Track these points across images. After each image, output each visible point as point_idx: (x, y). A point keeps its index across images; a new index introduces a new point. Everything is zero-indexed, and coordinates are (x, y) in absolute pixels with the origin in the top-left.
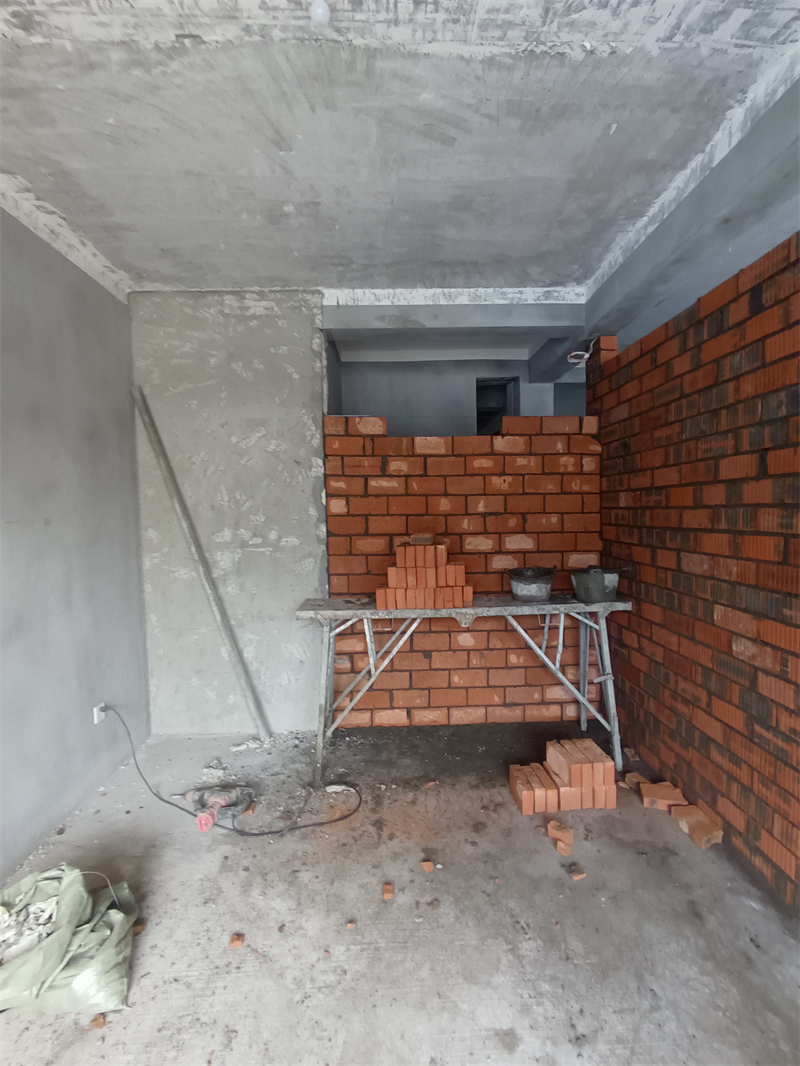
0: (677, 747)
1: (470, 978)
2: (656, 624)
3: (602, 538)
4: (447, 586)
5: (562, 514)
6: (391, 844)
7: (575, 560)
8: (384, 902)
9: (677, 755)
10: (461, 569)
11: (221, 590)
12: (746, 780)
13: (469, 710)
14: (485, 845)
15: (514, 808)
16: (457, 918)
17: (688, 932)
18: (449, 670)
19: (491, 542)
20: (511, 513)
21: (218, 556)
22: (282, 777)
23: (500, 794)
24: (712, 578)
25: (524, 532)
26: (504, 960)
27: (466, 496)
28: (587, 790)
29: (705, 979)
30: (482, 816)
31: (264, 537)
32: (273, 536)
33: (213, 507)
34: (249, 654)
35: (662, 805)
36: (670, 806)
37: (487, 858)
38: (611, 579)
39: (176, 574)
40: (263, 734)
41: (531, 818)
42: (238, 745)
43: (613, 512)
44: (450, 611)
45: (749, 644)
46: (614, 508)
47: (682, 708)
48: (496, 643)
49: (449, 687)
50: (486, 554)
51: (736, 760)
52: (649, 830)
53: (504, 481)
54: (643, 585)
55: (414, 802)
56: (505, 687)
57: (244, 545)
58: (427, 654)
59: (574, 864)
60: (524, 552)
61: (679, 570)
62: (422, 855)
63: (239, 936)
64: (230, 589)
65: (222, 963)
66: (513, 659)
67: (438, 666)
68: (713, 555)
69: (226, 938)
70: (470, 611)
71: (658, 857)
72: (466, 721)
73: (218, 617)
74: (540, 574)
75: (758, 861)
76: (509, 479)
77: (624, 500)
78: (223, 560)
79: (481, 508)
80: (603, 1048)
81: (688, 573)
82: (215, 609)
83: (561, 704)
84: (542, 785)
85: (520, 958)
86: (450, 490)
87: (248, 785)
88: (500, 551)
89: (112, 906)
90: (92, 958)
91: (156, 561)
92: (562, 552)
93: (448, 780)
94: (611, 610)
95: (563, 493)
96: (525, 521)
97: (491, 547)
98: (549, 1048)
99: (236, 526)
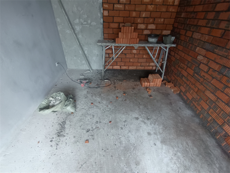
0: (176, 77)
1: (131, 111)
2: (180, 50)
3: (173, 26)
4: (133, 38)
5: (165, 18)
6: (117, 91)
7: (165, 32)
8: (117, 99)
9: (175, 78)
10: (137, 34)
11: (78, 36)
12: (188, 84)
13: (133, 67)
14: (135, 92)
15: (141, 86)
16: (129, 102)
17: (169, 106)
18: (130, 58)
19: (145, 26)
20: (151, 18)
21: (76, 27)
22: (95, 78)
23: (138, 83)
24: (200, 40)
25: (153, 23)
26: (137, 109)
27: (140, 11)
28: (155, 83)
29: (170, 113)
30: (134, 87)
31: (87, 22)
32: (89, 22)
33: (73, 12)
34: (86, 52)
35: (169, 86)
36: (171, 87)
37: (135, 94)
38: (173, 38)
39: (66, 32)
40: (90, 70)
41: (144, 88)
42: (86, 71)
43: (179, 19)
44: (133, 45)
45: (202, 57)
46: (179, 17)
47: (180, 69)
48: (141, 53)
49: (129, 62)
50: (143, 30)
51: (188, 80)
52: (166, 91)
53: (152, 7)
54: (180, 41)
55: (121, 84)
56: (141, 62)
57: (82, 24)
58: (125, 54)
59: (151, 95)
60: (152, 30)
61: (192, 37)
62: (123, 93)
63: (92, 103)
64: (80, 36)
65: (90, 107)
66: (144, 56)
67: (128, 57)
68: (202, 34)
69: (90, 104)
70: (138, 45)
71: (166, 95)
72: (132, 69)
73: (78, 43)
74: (156, 36)
75: (184, 97)
76: (153, 6)
77: (183, 15)
78: (78, 28)
79: (144, 16)
80: (152, 120)
81: (194, 38)
82: (77, 41)
83: (153, 66)
84: (147, 82)
85: (140, 108)
86: (137, 9)
87: (89, 79)
88: (146, 29)
89: (70, 98)
90: (69, 105)
91: (61, 28)
92: (162, 30)
93: (128, 80)
94: (171, 46)
95: (167, 12)
96: (154, 20)
97: (144, 28)
98: (143, 120)
99: (79, 18)
